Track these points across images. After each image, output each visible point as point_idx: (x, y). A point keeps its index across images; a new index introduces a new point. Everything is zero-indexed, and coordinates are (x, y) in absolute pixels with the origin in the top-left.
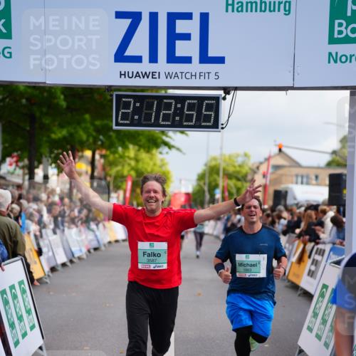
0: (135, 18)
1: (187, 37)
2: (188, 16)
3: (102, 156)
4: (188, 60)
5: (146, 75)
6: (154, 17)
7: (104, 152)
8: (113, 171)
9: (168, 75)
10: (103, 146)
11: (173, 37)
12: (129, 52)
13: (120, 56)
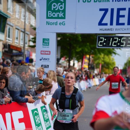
0: (106, 10)
1: (123, 16)
2: (124, 9)
3: (92, 57)
4: (123, 24)
5: (109, 30)
6: (112, 10)
7: (93, 56)
8: (96, 62)
9: (116, 30)
10: (93, 54)
11: (119, 16)
12: (103, 22)
13: (100, 24)
